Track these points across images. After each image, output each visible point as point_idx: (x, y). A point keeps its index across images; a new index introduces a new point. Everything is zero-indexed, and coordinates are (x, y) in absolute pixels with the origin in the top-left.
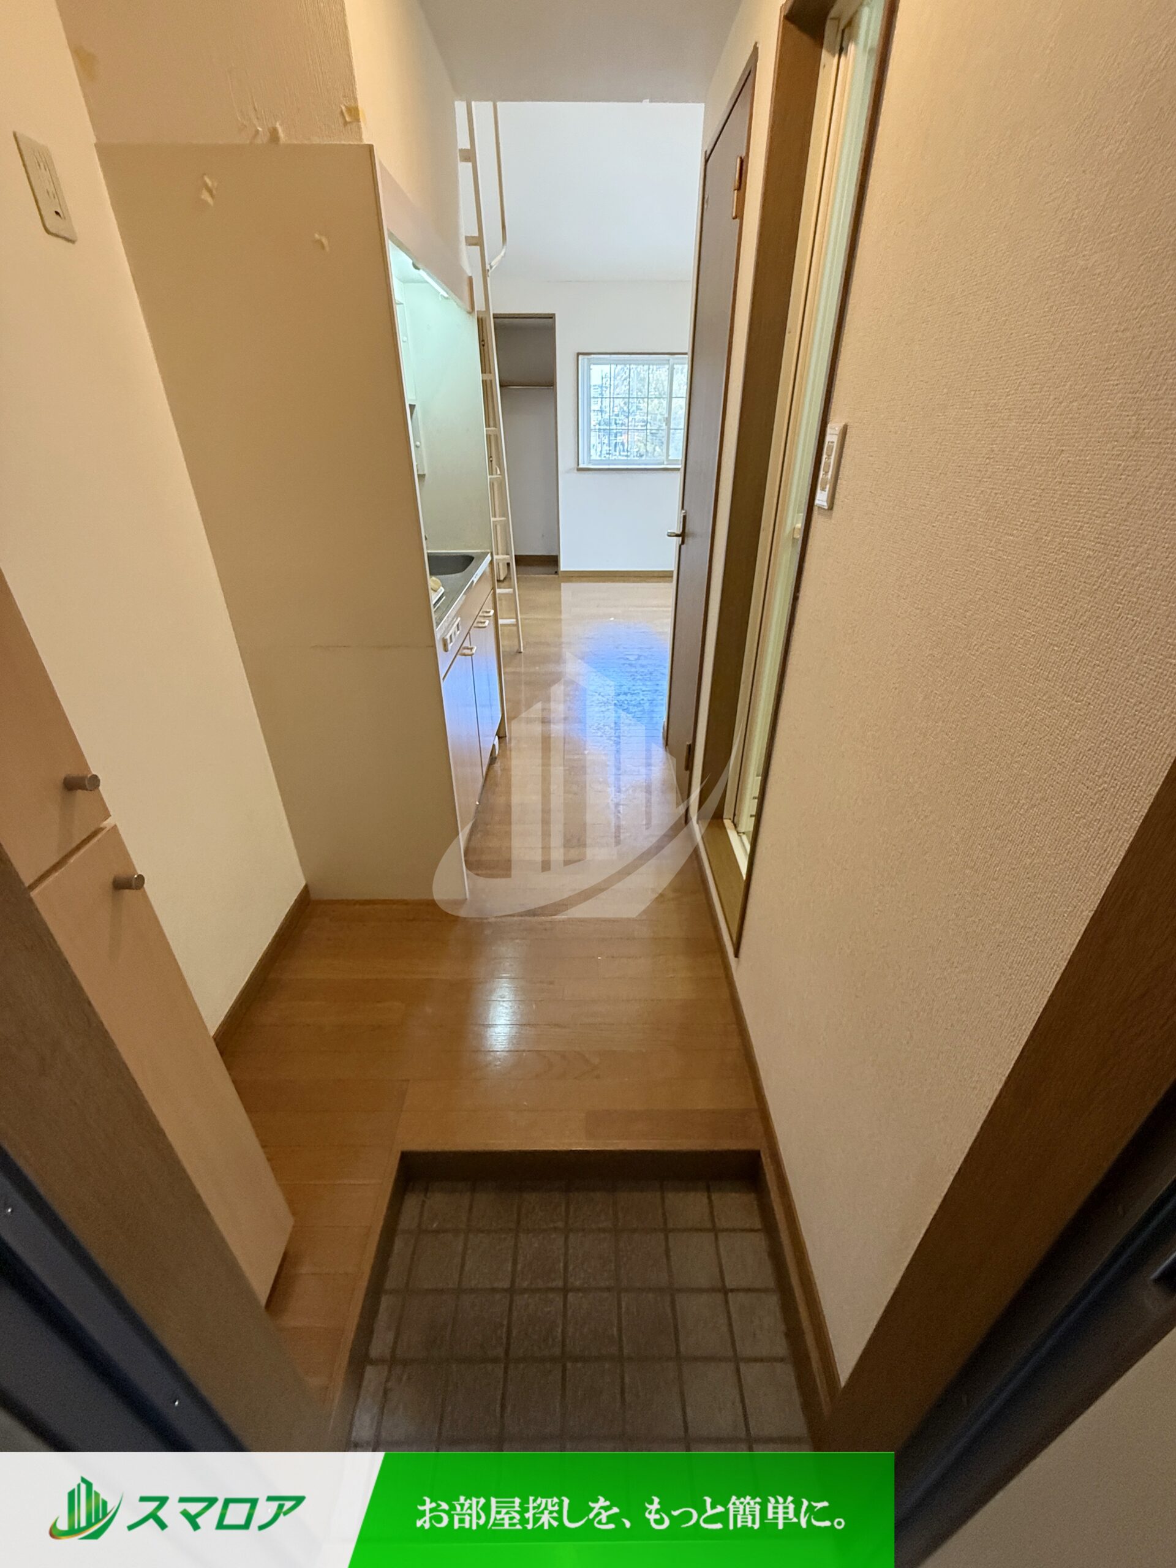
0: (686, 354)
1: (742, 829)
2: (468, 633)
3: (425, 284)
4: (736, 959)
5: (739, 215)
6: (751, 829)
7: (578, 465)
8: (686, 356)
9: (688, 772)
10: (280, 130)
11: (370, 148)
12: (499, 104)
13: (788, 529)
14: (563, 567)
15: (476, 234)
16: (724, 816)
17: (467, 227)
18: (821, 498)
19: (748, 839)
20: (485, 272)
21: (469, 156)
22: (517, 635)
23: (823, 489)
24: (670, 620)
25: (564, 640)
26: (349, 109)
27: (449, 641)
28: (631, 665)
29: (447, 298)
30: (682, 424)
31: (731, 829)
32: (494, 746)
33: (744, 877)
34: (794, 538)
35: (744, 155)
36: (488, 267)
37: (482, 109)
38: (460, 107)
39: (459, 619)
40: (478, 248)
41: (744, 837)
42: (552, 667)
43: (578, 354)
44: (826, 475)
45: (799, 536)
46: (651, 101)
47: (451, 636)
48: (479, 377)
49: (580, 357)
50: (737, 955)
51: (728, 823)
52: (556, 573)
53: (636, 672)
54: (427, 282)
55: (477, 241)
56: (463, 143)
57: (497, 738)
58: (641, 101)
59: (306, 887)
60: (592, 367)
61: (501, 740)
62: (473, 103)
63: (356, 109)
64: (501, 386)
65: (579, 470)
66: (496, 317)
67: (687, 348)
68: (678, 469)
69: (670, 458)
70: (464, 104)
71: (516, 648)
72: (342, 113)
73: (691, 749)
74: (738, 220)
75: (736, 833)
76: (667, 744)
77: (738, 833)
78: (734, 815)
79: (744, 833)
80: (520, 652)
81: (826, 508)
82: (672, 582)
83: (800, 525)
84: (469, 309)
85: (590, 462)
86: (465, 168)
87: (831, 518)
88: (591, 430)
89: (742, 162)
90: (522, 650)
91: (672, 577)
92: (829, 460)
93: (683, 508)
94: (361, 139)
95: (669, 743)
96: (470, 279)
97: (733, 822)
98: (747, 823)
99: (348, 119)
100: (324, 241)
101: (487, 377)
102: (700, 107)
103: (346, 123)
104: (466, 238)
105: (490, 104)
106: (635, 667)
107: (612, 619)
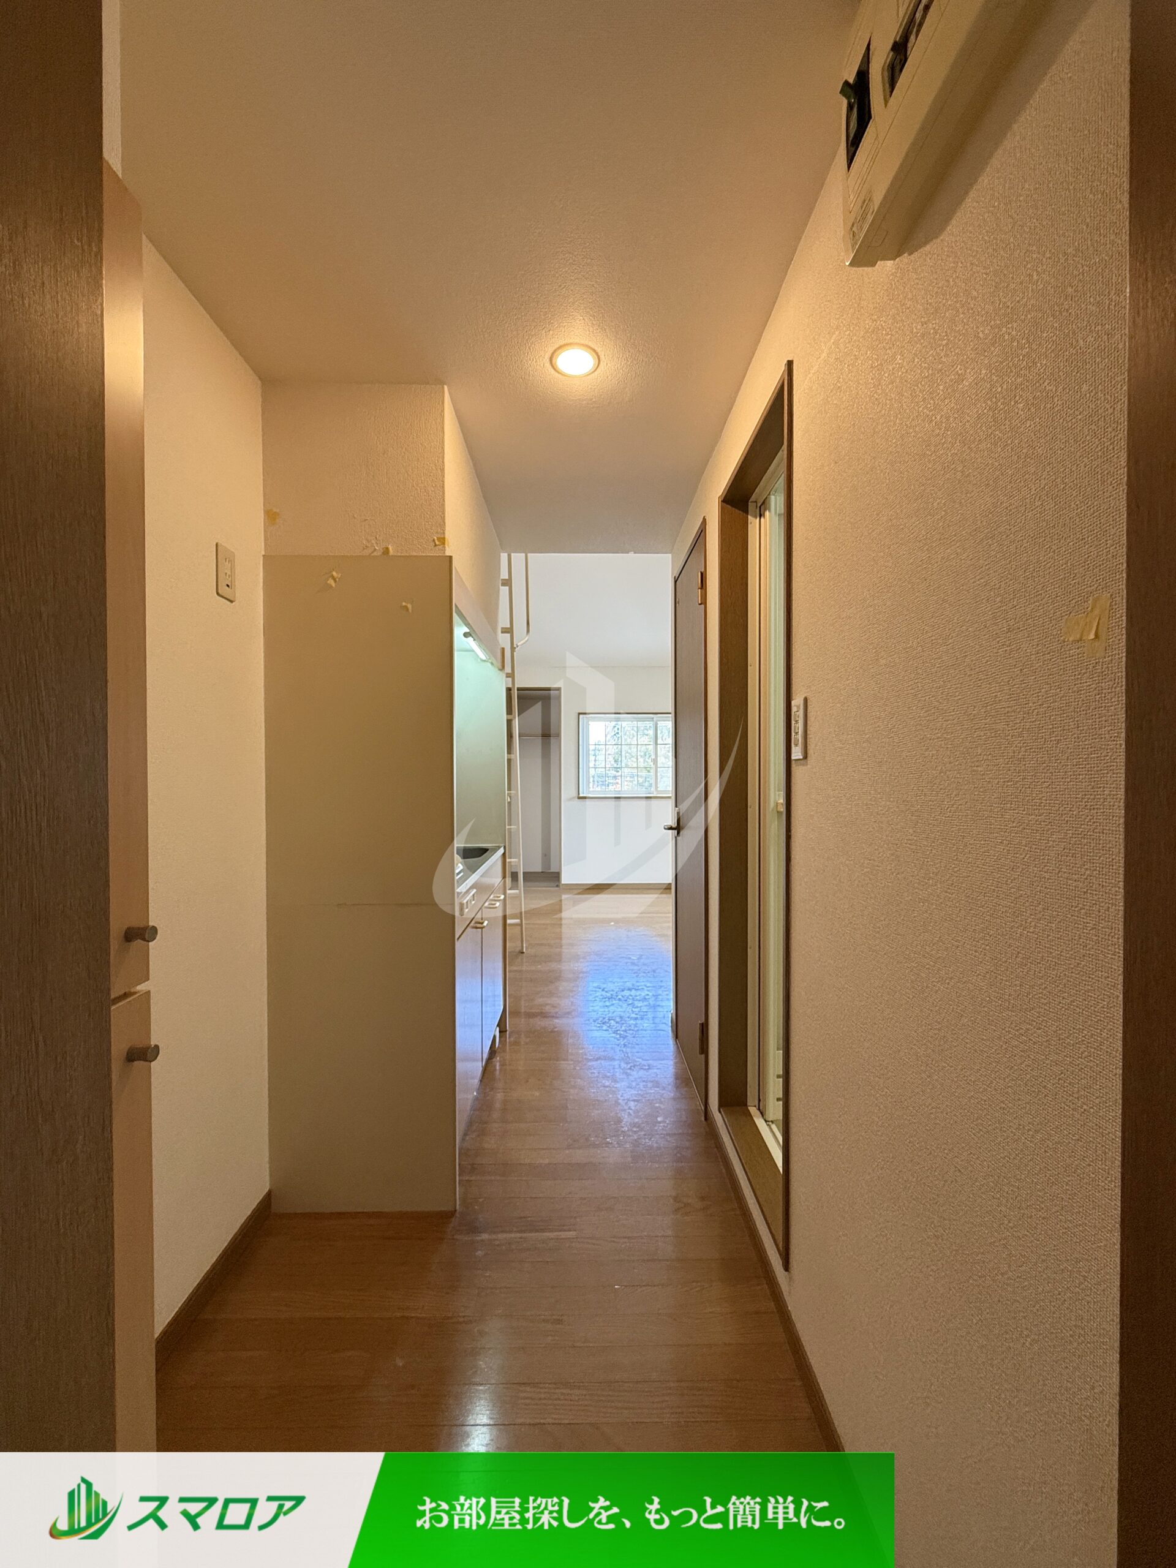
0: (670, 713)
1: (771, 1116)
2: (481, 908)
3: (472, 653)
4: (786, 1273)
5: (704, 602)
6: (781, 1117)
7: (579, 794)
8: (670, 715)
9: (703, 1056)
10: (390, 549)
11: (451, 557)
12: (529, 555)
13: (772, 805)
14: (565, 879)
15: (509, 626)
16: (748, 1104)
17: (503, 621)
18: (797, 753)
19: (779, 1130)
20: (513, 649)
21: (507, 583)
22: (519, 937)
23: (796, 745)
24: (671, 924)
25: (564, 942)
26: (438, 539)
27: (465, 906)
28: (633, 964)
29: (484, 661)
30: (670, 740)
31: (758, 1118)
32: (495, 1037)
33: (781, 1170)
34: (778, 812)
35: (703, 570)
36: (515, 646)
37: (518, 558)
38: (504, 557)
39: (475, 890)
40: (509, 635)
41: (774, 1127)
42: (554, 965)
43: (579, 714)
44: (798, 736)
45: (783, 809)
46: (635, 553)
47: (467, 902)
48: (505, 717)
49: (581, 716)
50: (787, 1267)
51: (753, 1110)
52: (557, 886)
53: (639, 970)
54: (473, 651)
55: (509, 630)
56: (504, 575)
57: (498, 1029)
58: (628, 553)
59: (269, 1194)
60: (590, 723)
61: (502, 1034)
62: (512, 554)
63: (444, 539)
64: (519, 736)
65: (579, 798)
66: (519, 689)
67: (670, 708)
68: (669, 797)
69: (659, 789)
70: (506, 554)
71: (518, 949)
72: (434, 540)
73: (704, 1028)
74: (703, 606)
75: (764, 1122)
76: (677, 1037)
77: (766, 1121)
78: (759, 1100)
79: (772, 1122)
80: (523, 953)
81: (801, 757)
82: (670, 893)
83: (782, 800)
84: (500, 667)
85: (589, 792)
86: (504, 590)
87: (807, 765)
88: (589, 768)
89: (702, 574)
90: (524, 951)
91: (670, 889)
92: (798, 726)
93: (676, 806)
94: (444, 553)
95: (680, 1034)
96: (503, 649)
97: (759, 1109)
98: (775, 1110)
99: (437, 543)
100: (409, 606)
101: (510, 717)
102: (670, 555)
103: (436, 545)
104: (502, 628)
105: (524, 554)
106: (638, 965)
107: (612, 923)
